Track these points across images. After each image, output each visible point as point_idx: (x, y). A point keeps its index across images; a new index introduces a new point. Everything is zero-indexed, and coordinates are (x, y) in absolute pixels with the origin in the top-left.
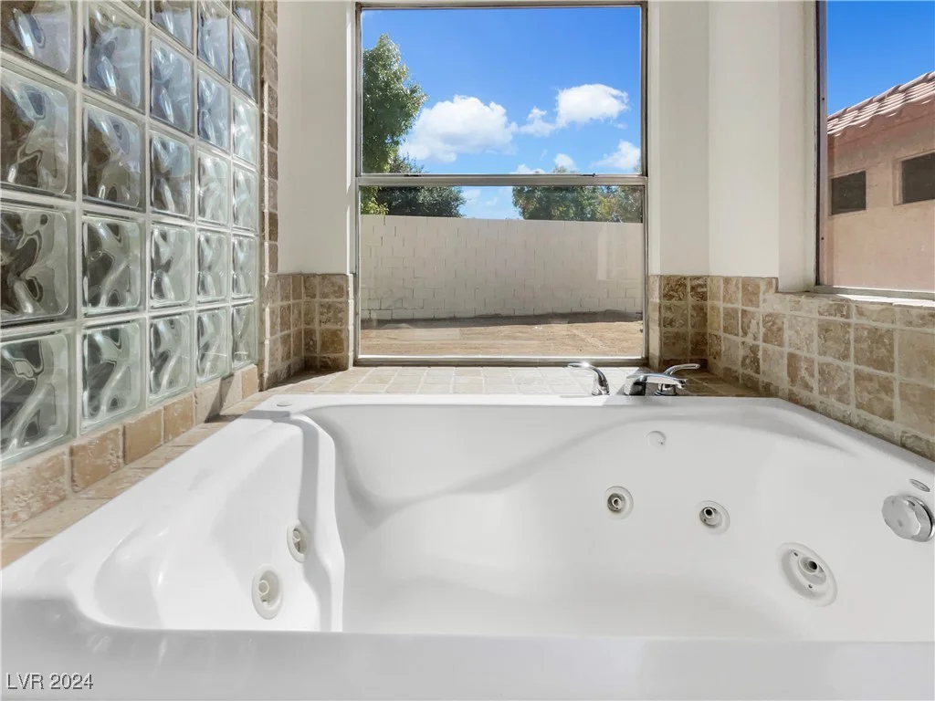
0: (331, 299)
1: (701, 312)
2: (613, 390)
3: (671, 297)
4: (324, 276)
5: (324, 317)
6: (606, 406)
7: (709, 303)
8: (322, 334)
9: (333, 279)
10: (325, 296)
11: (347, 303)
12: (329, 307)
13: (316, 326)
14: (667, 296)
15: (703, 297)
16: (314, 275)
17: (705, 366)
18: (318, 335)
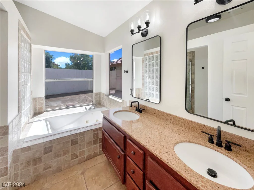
0: (41, 102)
1: (100, 97)
2: (87, 109)
3: (96, 96)
4: (39, 98)
5: (39, 105)
6: (86, 111)
7: (101, 96)
8: (38, 108)
9: (41, 98)
10: (39, 101)
11: (44, 102)
12: (40, 103)
13: (37, 107)
14: (95, 95)
15: (100, 95)
16: (37, 98)
17: (100, 104)
18: (37, 108)
